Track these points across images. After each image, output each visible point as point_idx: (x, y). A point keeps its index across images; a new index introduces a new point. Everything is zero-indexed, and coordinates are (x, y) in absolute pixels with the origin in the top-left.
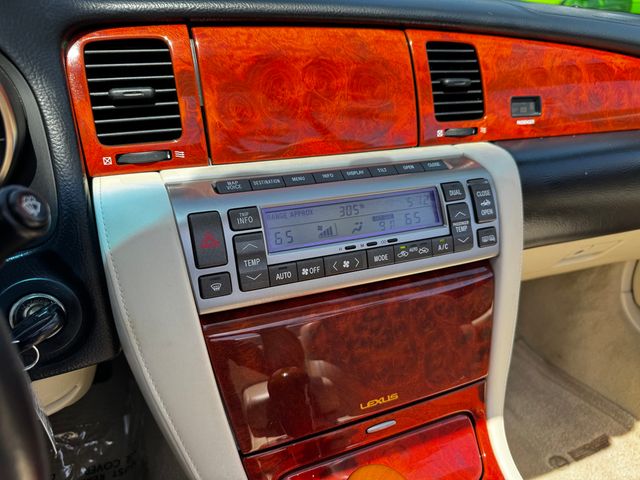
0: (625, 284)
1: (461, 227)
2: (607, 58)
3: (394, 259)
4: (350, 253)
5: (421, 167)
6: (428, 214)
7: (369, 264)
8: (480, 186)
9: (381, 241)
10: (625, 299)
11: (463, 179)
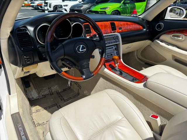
0: (136, 55)
1: (116, 40)
2: (128, 23)
3: (111, 43)
4: (108, 43)
5: (112, 35)
6: (113, 39)
7: (109, 44)
8: (117, 37)
9: (110, 41)
10: (136, 57)
11: (116, 36)
